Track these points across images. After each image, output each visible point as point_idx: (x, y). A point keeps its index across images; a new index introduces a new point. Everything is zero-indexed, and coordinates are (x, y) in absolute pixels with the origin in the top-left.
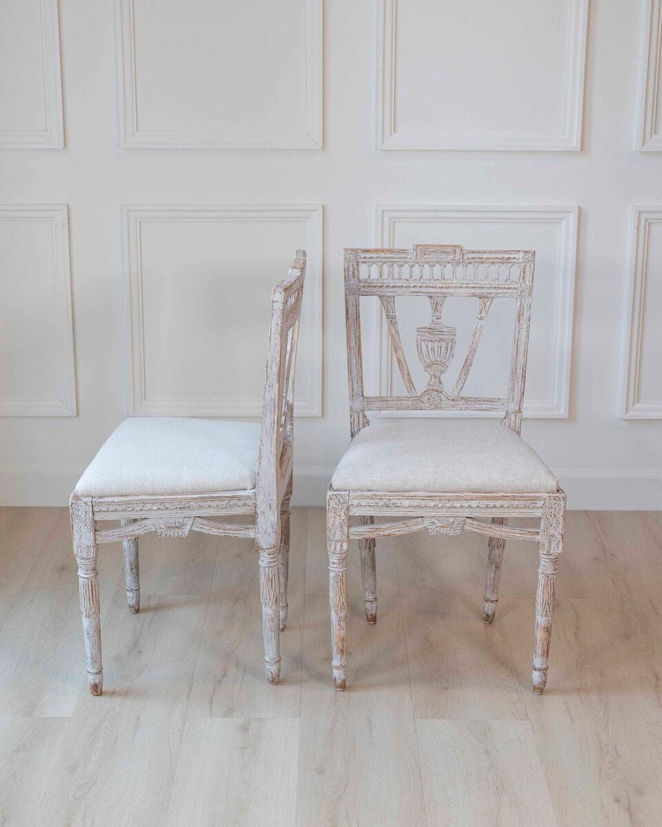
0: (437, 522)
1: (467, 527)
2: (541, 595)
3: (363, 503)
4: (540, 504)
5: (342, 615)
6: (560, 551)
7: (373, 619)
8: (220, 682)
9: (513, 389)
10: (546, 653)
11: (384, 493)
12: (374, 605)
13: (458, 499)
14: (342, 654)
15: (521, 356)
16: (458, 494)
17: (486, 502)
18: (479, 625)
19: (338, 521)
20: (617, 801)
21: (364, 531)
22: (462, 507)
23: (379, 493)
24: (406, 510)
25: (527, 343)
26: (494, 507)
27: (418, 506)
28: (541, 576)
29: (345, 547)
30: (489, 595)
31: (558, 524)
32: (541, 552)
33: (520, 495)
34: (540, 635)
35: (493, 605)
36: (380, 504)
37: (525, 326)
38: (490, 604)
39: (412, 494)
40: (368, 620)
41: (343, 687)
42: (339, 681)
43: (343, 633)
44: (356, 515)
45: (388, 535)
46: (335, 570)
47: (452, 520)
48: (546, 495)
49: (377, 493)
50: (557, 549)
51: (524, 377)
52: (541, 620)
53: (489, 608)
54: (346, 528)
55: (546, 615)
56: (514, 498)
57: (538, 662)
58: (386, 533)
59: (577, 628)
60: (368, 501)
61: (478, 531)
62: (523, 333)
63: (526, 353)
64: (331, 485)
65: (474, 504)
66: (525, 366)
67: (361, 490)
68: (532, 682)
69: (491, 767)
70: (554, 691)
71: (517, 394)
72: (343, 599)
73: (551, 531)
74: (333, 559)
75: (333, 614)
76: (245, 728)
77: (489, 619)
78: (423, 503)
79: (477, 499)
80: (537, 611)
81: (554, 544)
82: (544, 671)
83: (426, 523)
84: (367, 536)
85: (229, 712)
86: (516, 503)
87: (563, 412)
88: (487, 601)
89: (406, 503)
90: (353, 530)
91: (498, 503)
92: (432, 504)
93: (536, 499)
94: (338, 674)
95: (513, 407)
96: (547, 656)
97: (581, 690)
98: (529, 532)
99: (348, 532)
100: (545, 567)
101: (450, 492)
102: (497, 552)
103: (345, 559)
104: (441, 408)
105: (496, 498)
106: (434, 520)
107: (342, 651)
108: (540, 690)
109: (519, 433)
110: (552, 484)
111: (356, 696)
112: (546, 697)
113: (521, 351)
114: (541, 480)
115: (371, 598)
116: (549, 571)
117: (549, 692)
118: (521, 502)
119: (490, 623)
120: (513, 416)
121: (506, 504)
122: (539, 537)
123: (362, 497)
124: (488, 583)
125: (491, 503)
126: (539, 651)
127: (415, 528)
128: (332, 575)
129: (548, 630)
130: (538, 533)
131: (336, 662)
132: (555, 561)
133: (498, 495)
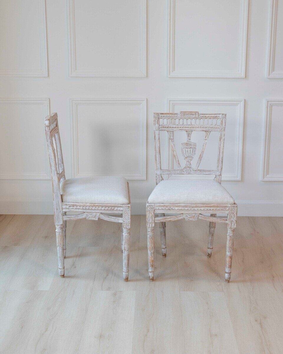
0: (188, 215)
1: (200, 218)
2: (228, 244)
3: (160, 208)
4: (228, 209)
5: (152, 252)
6: (235, 227)
7: (165, 255)
8: (105, 278)
9: (218, 167)
10: (230, 266)
11: (168, 204)
12: (165, 250)
13: (196, 207)
14: (152, 267)
15: (221, 154)
16: (197, 205)
17: (207, 208)
18: (205, 258)
19: (150, 215)
20: (256, 321)
21: (160, 219)
22: (198, 210)
23: (166, 205)
24: (176, 211)
25: (223, 149)
26: (210, 210)
27: (181, 210)
28: (228, 237)
29: (153, 225)
30: (209, 246)
31: (234, 216)
32: (228, 227)
33: (220, 205)
34: (228, 259)
35: (211, 250)
36: (167, 209)
37: (222, 143)
38: (210, 249)
39: (179, 205)
40: (163, 256)
41: (153, 280)
42: (151, 277)
43: (153, 259)
44: (157, 213)
45: (170, 221)
46: (149, 234)
47: (194, 215)
48: (230, 205)
49: (165, 205)
50: (234, 226)
51: (222, 162)
52: (228, 254)
53: (209, 251)
54: (153, 218)
55: (230, 252)
56: (217, 207)
57: (227, 270)
58: (169, 220)
59: (243, 259)
60: (162, 207)
61: (204, 219)
62: (222, 145)
63: (223, 152)
64: (148, 202)
65: (202, 209)
66: (223, 158)
67: (159, 203)
68: (225, 278)
69: (208, 308)
70: (234, 282)
71: (220, 168)
72: (153, 245)
73: (232, 219)
74: (149, 230)
75: (149, 251)
76: (115, 294)
77: (209, 255)
78: (183, 208)
79: (203, 207)
80: (227, 250)
81: (233, 224)
82: (230, 273)
83: (184, 216)
84: (162, 221)
85: (109, 289)
86: (219, 208)
87: (239, 178)
88: (208, 248)
89: (176, 208)
90: (156, 219)
91: (212, 208)
92: (186, 209)
93: (226, 207)
94: (151, 275)
95: (218, 173)
96: (231, 268)
97: (244, 281)
98: (223, 220)
99: (154, 219)
100: (229, 233)
101: (193, 204)
102: (212, 229)
103: (153, 230)
104: (191, 174)
105: (211, 207)
106: (187, 215)
107: (152, 266)
108: (228, 281)
109: (220, 183)
110: (232, 201)
111: (157, 283)
112: (230, 284)
113: (221, 152)
114: (227, 199)
115: (164, 247)
116: (231, 235)
117: (231, 282)
118: (220, 208)
119: (210, 257)
120: (218, 177)
121: (214, 209)
122: (227, 222)
123: (160, 206)
124: (209, 241)
125: (209, 208)
126: (228, 266)
127: (180, 218)
128: (148, 236)
129: (231, 258)
130: (227, 220)
131: (150, 270)
132: (233, 231)
133: (211, 205)
